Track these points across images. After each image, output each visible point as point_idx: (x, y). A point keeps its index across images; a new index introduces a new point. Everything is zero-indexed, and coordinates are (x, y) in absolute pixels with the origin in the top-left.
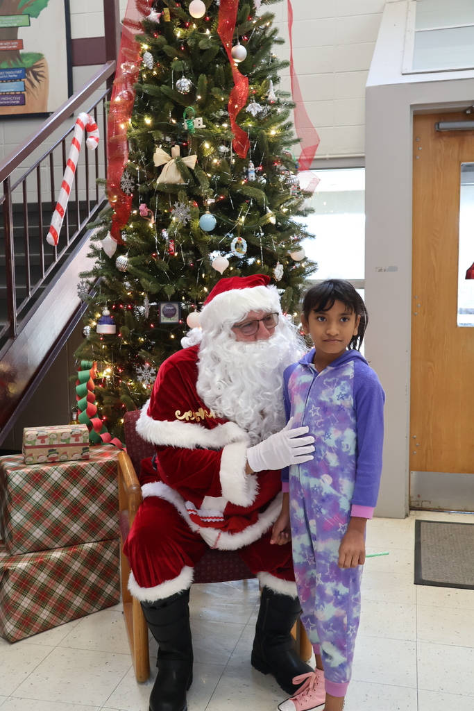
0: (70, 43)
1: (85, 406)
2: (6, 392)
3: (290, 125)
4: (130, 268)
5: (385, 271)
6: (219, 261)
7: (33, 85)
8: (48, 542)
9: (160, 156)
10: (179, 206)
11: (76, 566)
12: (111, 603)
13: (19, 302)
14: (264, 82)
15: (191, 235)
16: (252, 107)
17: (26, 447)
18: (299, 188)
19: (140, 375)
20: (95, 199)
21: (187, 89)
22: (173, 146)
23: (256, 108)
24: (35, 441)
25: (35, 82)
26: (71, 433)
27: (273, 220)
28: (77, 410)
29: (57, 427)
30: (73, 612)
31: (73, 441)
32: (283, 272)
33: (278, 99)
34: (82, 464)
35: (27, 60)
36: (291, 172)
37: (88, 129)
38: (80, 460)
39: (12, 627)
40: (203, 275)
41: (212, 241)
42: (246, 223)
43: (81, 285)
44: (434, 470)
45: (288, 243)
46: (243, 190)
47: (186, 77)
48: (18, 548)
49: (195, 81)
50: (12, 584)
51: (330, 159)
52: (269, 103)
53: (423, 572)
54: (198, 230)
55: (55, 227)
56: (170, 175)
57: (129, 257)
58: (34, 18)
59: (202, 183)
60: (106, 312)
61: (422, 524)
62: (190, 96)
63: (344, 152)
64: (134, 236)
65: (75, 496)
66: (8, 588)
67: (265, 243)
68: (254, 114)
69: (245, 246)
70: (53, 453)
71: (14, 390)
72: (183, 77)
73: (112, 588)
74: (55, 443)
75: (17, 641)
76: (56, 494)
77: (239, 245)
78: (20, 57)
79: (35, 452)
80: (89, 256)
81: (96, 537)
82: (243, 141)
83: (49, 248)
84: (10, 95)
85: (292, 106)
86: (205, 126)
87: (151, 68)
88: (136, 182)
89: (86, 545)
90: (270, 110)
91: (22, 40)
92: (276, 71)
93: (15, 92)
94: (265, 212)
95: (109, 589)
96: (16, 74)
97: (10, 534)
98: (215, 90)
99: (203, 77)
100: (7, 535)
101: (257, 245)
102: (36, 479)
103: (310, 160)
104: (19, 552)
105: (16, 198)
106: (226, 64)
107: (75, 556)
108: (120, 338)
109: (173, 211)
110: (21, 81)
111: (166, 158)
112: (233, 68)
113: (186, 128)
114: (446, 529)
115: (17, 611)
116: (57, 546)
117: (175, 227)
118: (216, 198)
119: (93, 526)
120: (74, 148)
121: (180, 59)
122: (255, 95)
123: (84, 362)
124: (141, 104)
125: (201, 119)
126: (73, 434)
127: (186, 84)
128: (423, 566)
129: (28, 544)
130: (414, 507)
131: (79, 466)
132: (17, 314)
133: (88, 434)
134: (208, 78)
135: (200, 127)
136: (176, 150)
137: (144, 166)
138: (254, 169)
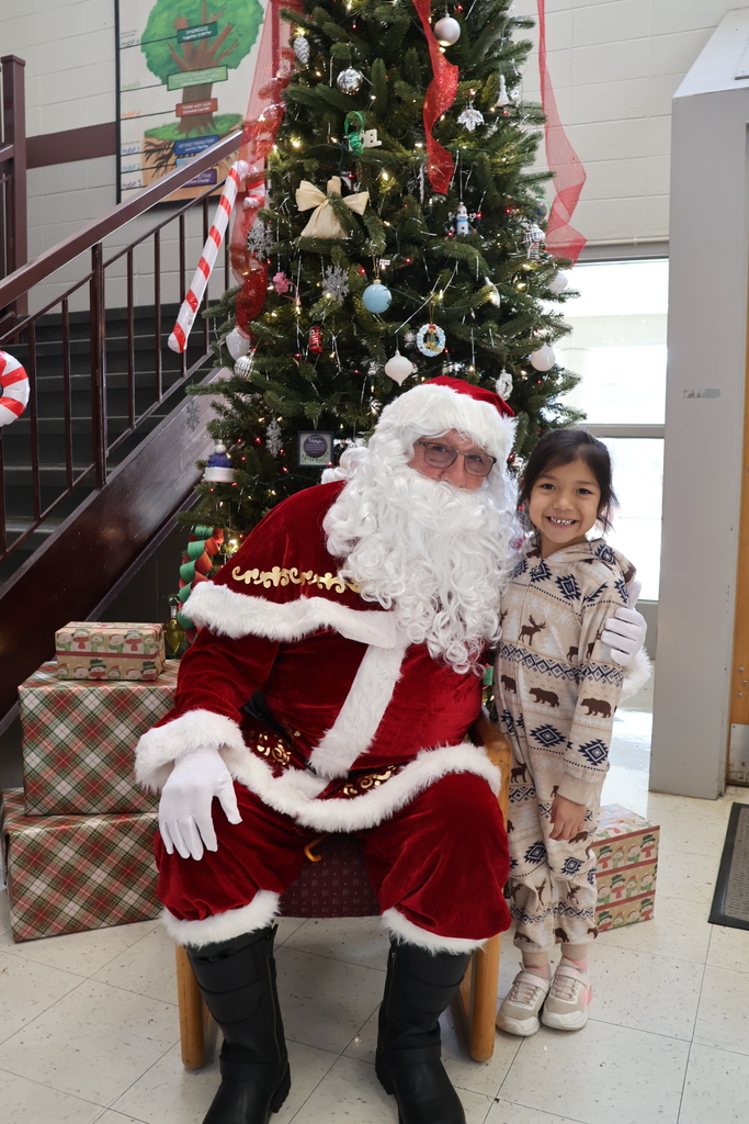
4: (253, 376)
5: (699, 396)
6: (399, 367)
8: (80, 802)
9: (307, 193)
10: (333, 272)
11: (127, 844)
14: (491, 78)
15: (355, 322)
16: (468, 116)
17: (58, 652)
21: (355, 85)
22: (330, 178)
23: (475, 119)
26: (126, 637)
27: (495, 298)
28: (174, 603)
31: (127, 649)
32: (511, 388)
33: (518, 109)
34: (135, 687)
35: (221, 124)
36: (535, 225)
40: (373, 388)
41: (386, 330)
42: (446, 302)
43: (190, 407)
46: (443, 247)
47: (354, 68)
49: (367, 72)
52: (501, 116)
53: (727, 903)
54: (367, 315)
55: (182, 325)
56: (323, 225)
57: (254, 358)
58: (233, 70)
59: (372, 234)
60: (221, 448)
62: (359, 98)
67: (479, 336)
68: (471, 127)
69: (443, 339)
72: (350, 67)
76: (92, 731)
77: (430, 339)
78: (213, 121)
79: (71, 661)
85: (540, 119)
86: (380, 143)
87: (305, 61)
88: (275, 240)
91: (216, 99)
94: (484, 284)
96: (207, 144)
98: (399, 84)
99: (379, 63)
101: (466, 340)
102: (61, 704)
107: (124, 829)
109: (325, 282)
111: (317, 197)
116: (94, 810)
117: (325, 306)
120: (221, 210)
121: (346, 40)
122: (473, 98)
125: (374, 131)
126: (129, 638)
127: (353, 79)
129: (49, 801)
131: (130, 691)
132: (107, 453)
133: (152, 641)
134: (388, 66)
135: (373, 145)
136: (334, 184)
137: (287, 215)
138: (466, 215)
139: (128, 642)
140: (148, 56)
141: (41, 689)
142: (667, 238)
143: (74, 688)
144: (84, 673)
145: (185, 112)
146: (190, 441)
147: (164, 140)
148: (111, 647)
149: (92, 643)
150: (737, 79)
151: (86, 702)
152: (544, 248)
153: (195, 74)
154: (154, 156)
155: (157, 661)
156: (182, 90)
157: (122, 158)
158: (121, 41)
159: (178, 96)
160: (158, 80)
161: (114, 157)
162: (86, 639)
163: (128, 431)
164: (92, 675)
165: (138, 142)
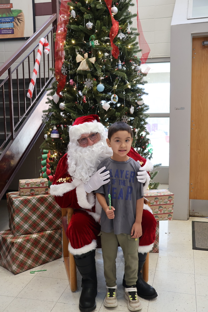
0: (34, 5)
1: (46, 170)
2: (10, 164)
3: (137, 43)
4: (65, 108)
5: (179, 109)
6: (106, 106)
7: (17, 25)
8: (30, 230)
9: (79, 58)
10: (88, 80)
11: (43, 241)
12: (58, 257)
13: (15, 124)
14: (125, 23)
15: (93, 93)
16: (120, 35)
17: (20, 188)
18: (141, 72)
20: (48, 77)
21: (91, 27)
22: (85, 53)
23: (122, 36)
24: (24, 185)
25: (18, 23)
26: (40, 182)
27: (129, 87)
29: (34, 179)
30: (42, 261)
31: (41, 185)
32: (134, 110)
33: (132, 31)
34: (45, 196)
35: (15, 13)
37: (45, 45)
38: (44, 194)
39: (15, 267)
40: (98, 111)
41: (102, 96)
42: (117, 88)
43: (43, 116)
44: (200, 199)
45: (136, 97)
46: (116, 73)
48: (18, 233)
49: (95, 23)
50: (15, 249)
51: (153, 58)
52: (127, 33)
53: (196, 244)
54: (96, 91)
55: (31, 90)
56: (83, 66)
57: (65, 103)
59: (98, 70)
60: (55, 128)
61: (195, 223)
62: (92, 31)
63: (159, 55)
64: (68, 94)
65: (42, 210)
66: (14, 250)
67: (126, 97)
68: (121, 38)
69: (117, 98)
70: (32, 190)
71: (13, 163)
72: (89, 21)
73: (59, 251)
74: (33, 186)
75: (18, 273)
76: (34, 209)
77: (114, 98)
78: (11, 11)
79: (25, 190)
80: (46, 103)
81: (52, 228)
82: (116, 51)
83: (28, 99)
84: (7, 29)
85: (138, 34)
86: (99, 44)
87: (75, 17)
88: (68, 69)
89: (47, 231)
90: (128, 36)
91: (12, 4)
92: (131, 18)
93: (9, 28)
94: (126, 83)
95: (57, 251)
96: (9, 20)
97: (14, 227)
98: (104, 28)
99: (98, 22)
100: (12, 227)
101: (122, 98)
102: (25, 202)
103: (146, 59)
104: (18, 234)
105: (14, 76)
106: (108, 15)
107: (43, 236)
108: (61, 140)
109: (85, 83)
110: (12, 23)
111: (82, 59)
112: (111, 17)
113: (91, 45)
114: (206, 225)
115: (18, 261)
116: (34, 232)
117: (86, 90)
118: (104, 77)
119: (50, 223)
120: (39, 54)
121: (88, 13)
122: (121, 30)
123: (44, 151)
124: (70, 34)
125: (97, 41)
126: (41, 182)
127: (91, 25)
128: (196, 241)
129: (22, 231)
130: (191, 215)
132: (14, 129)
134: (100, 22)
135: (97, 44)
136: (86, 55)
138: (121, 63)
144: (29, 193)
145: (1, 7)
148: (36, 185)
149: (31, 185)
150: (188, 19)
162: (29, 184)
164: (31, 193)
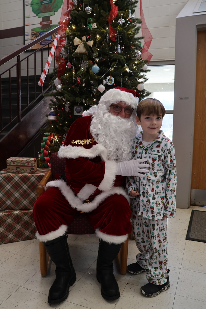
1: (44, 152)
4: (61, 90)
5: (183, 99)
6: (102, 88)
9: (77, 40)
10: (84, 62)
14: (127, 10)
15: (89, 75)
16: (121, 20)
17: (7, 165)
19: (64, 138)
21: (90, 12)
22: (83, 37)
24: (10, 163)
27: (127, 70)
28: (40, 153)
31: (26, 164)
35: (53, 27)
36: (139, 51)
40: (94, 94)
41: (98, 78)
42: (114, 70)
46: (114, 56)
47: (90, 6)
49: (93, 8)
51: (167, 61)
54: (93, 74)
55: (42, 79)
56: (81, 49)
57: (62, 85)
58: (56, 12)
59: (94, 52)
60: (52, 110)
61: (195, 211)
62: (91, 15)
67: (123, 80)
68: (121, 23)
69: (113, 80)
72: (88, 6)
74: (19, 164)
76: (16, 186)
77: (110, 80)
78: (50, 26)
86: (97, 27)
87: (76, 5)
91: (51, 21)
94: (125, 66)
98: (102, 11)
99: (96, 5)
101: (120, 81)
102: (8, 179)
109: (81, 65)
117: (82, 71)
120: (53, 48)
123: (46, 133)
125: (95, 24)
127: (89, 9)
130: (192, 204)
131: (27, 176)
132: (21, 113)
133: (33, 162)
134: (99, 6)
135: (95, 28)
136: (84, 38)
137: (71, 47)
138: (120, 47)
139: (27, 162)
140: (32, 8)
141: (3, 175)
142: (174, 59)
143: (12, 175)
144: (14, 171)
145: (43, 24)
146: (44, 111)
147: (37, 32)
148: (22, 164)
149: (17, 163)
150: (193, 13)
151: (15, 179)
152: (141, 57)
153: (45, 13)
154: (34, 36)
155: (35, 168)
156: (42, 18)
157: (25, 37)
158: (25, 4)
159: (41, 20)
160: (35, 15)
161: (23, 36)
162: (15, 161)
163: (27, 107)
164: (17, 171)
165: (30, 32)
